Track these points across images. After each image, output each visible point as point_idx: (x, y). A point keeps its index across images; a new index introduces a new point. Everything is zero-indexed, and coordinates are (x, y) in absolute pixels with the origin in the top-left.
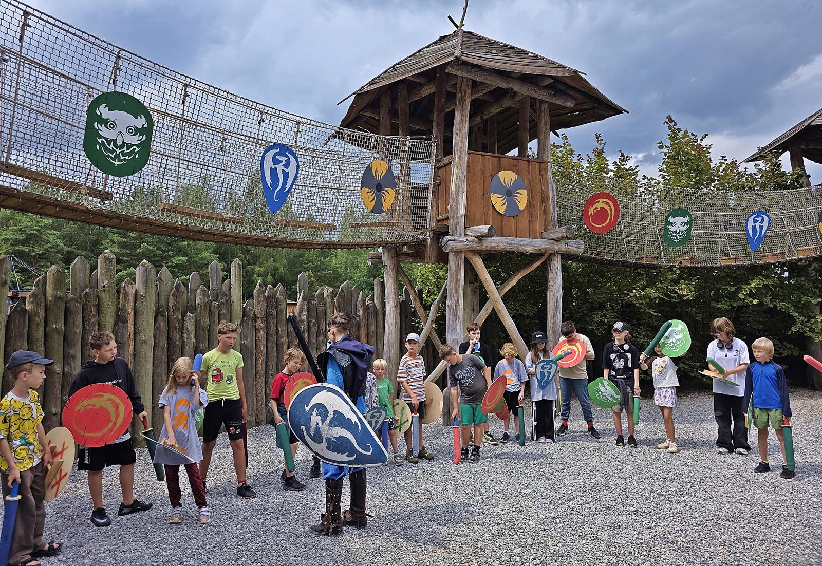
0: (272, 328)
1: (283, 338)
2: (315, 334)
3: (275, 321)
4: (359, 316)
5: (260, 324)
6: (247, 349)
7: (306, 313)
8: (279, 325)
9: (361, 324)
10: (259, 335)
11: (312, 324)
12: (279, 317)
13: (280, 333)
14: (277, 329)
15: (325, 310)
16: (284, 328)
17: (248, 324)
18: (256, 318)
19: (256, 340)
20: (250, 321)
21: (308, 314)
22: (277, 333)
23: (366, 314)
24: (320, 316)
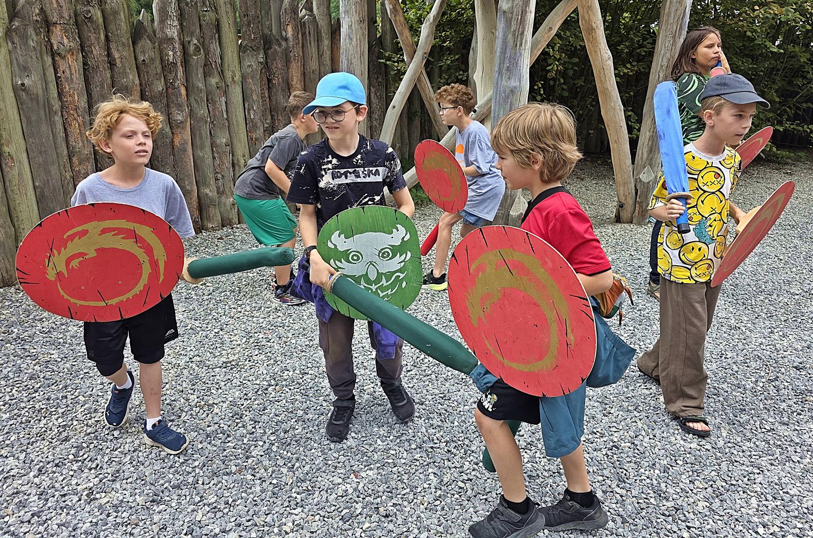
0: (94, 53)
1: (125, 74)
2: (201, 71)
3: (102, 37)
4: (286, 40)
5: (61, 39)
6: (35, 99)
7: (176, 23)
8: (113, 46)
9: (291, 54)
10: (62, 65)
11: (192, 48)
12: (112, 27)
13: (119, 64)
14: (109, 55)
15: (218, 20)
16: (127, 53)
17: (24, 38)
18: (47, 25)
19: (57, 78)
20: (31, 31)
21: (181, 25)
22: (112, 64)
23: (300, 36)
24: (208, 33)
